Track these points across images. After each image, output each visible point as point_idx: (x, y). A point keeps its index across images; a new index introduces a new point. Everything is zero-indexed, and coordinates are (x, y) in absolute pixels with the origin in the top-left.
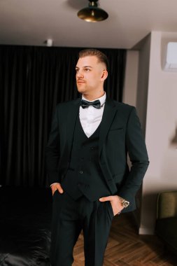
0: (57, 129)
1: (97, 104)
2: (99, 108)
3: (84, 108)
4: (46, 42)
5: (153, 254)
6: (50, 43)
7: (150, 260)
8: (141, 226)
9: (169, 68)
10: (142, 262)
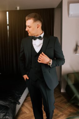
0: (23, 51)
1: (40, 38)
2: (41, 39)
3: (34, 40)
4: (16, 8)
5: (65, 100)
6: (18, 8)
7: (63, 102)
8: (62, 89)
9: (71, 16)
10: (60, 103)
